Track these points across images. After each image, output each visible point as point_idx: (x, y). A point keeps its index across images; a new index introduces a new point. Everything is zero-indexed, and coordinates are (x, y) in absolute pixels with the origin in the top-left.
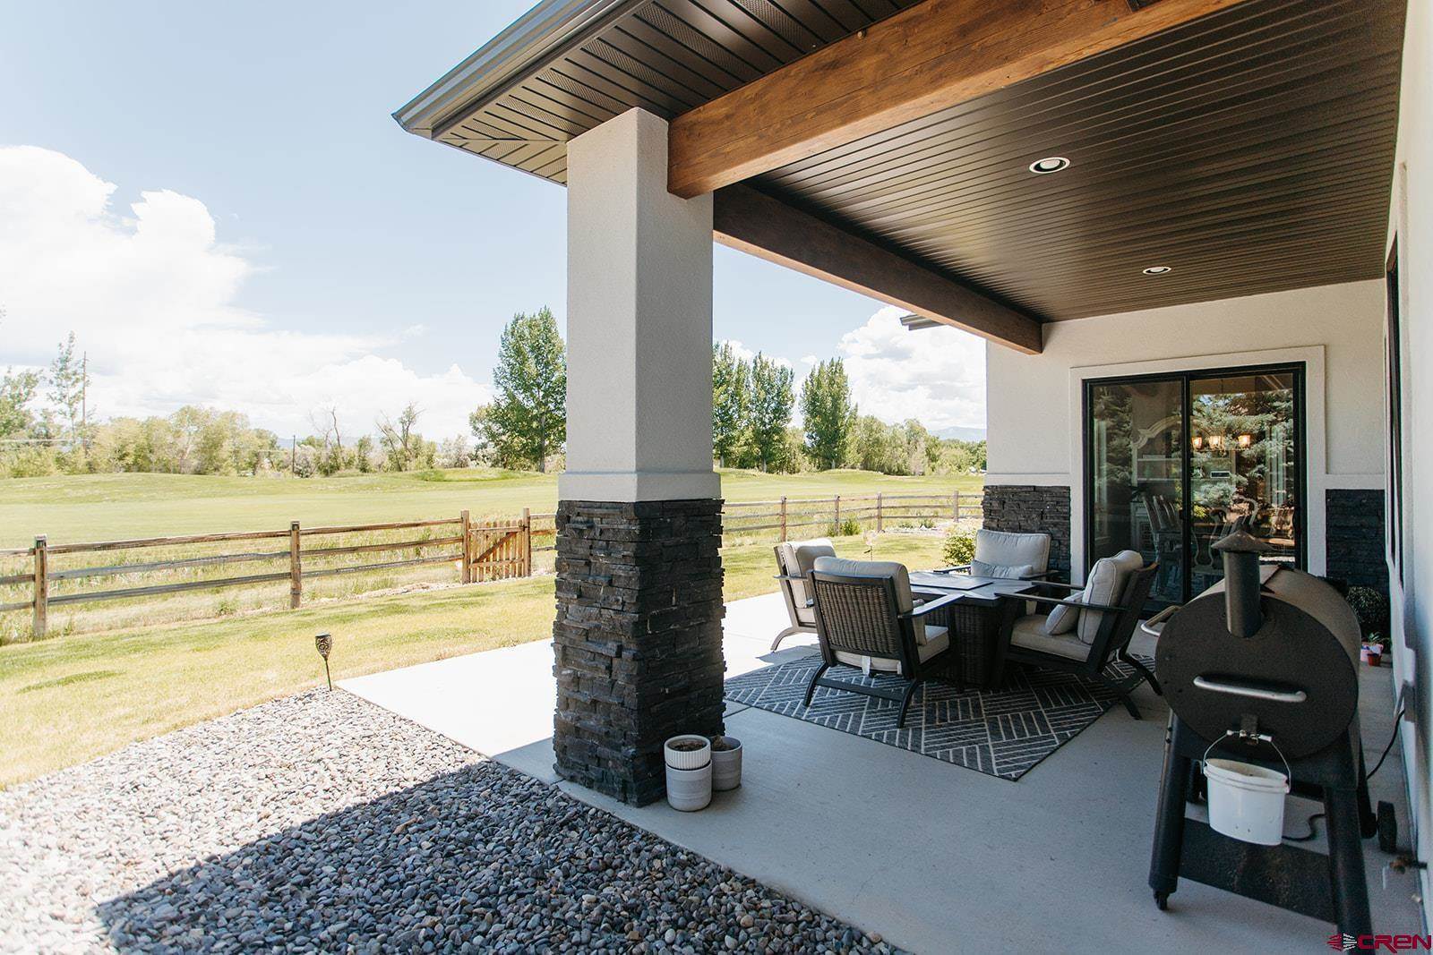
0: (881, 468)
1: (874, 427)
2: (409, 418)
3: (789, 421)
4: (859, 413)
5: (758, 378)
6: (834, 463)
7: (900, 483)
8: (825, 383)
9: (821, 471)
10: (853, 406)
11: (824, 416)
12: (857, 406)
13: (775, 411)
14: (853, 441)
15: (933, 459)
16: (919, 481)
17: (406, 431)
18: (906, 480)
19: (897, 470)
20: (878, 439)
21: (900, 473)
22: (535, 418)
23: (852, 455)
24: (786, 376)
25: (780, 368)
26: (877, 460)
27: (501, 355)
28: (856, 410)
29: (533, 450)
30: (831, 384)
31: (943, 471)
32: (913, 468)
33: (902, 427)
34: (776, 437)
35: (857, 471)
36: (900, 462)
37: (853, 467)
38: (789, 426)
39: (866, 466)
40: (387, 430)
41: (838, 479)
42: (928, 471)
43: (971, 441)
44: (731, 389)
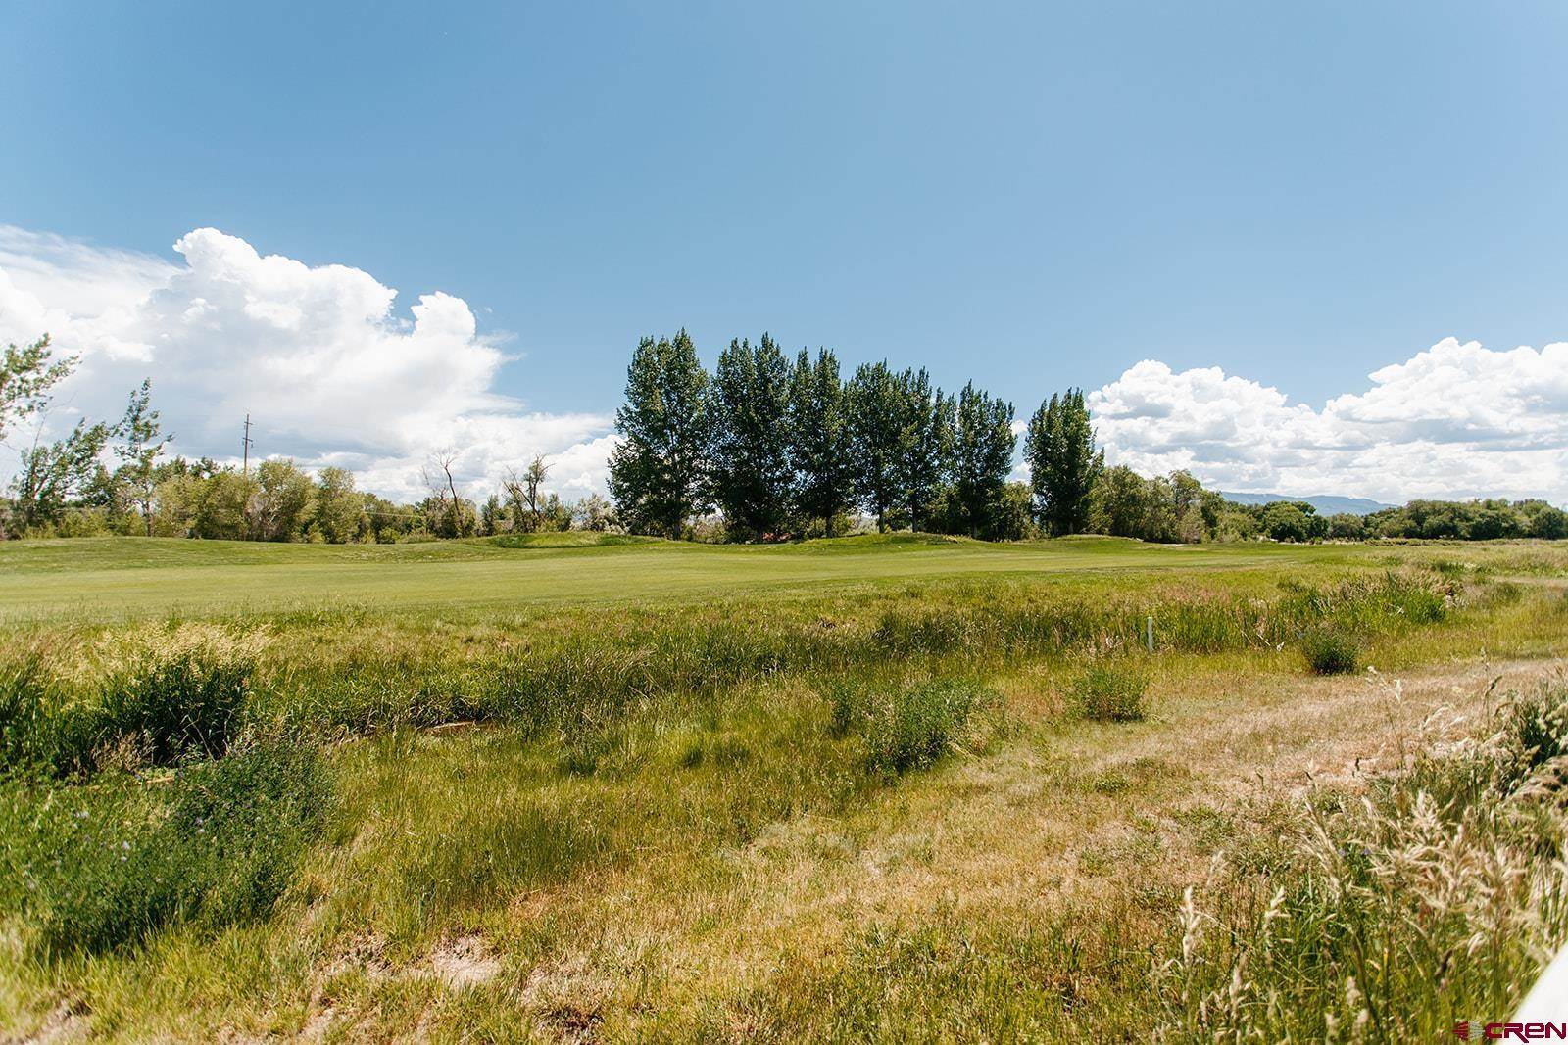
0: (1137, 533)
1: (1128, 480)
2: (536, 475)
3: (1008, 471)
4: (1106, 463)
5: (966, 416)
6: (1071, 526)
7: (1168, 552)
8: (1058, 422)
9: (1056, 536)
10: (1098, 451)
11: (1056, 463)
12: (1103, 451)
13: (989, 458)
14: (1097, 496)
15: (1211, 522)
16: (1193, 549)
17: (533, 489)
18: (1178, 549)
19: (1161, 537)
20: (1133, 496)
21: (1166, 539)
22: (667, 469)
23: (1096, 514)
24: (1004, 413)
25: (994, 402)
26: (1132, 523)
27: (627, 392)
28: (1102, 457)
29: (666, 510)
30: (1066, 423)
31: (1228, 538)
32: (1184, 535)
33: (1167, 481)
34: (991, 493)
35: (1106, 537)
36: (1165, 525)
37: (1099, 532)
38: (1009, 480)
39: (1119, 529)
41: (1077, 547)
42: (1205, 537)
43: (1254, 504)
44: (927, 430)
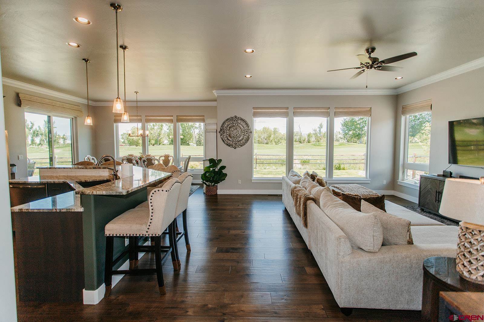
40: (315, 130)
